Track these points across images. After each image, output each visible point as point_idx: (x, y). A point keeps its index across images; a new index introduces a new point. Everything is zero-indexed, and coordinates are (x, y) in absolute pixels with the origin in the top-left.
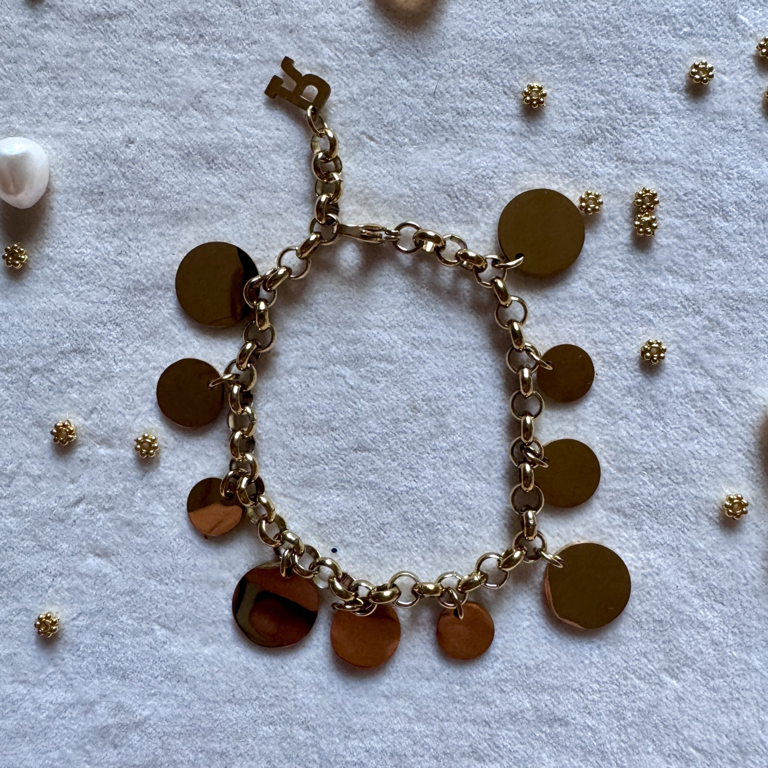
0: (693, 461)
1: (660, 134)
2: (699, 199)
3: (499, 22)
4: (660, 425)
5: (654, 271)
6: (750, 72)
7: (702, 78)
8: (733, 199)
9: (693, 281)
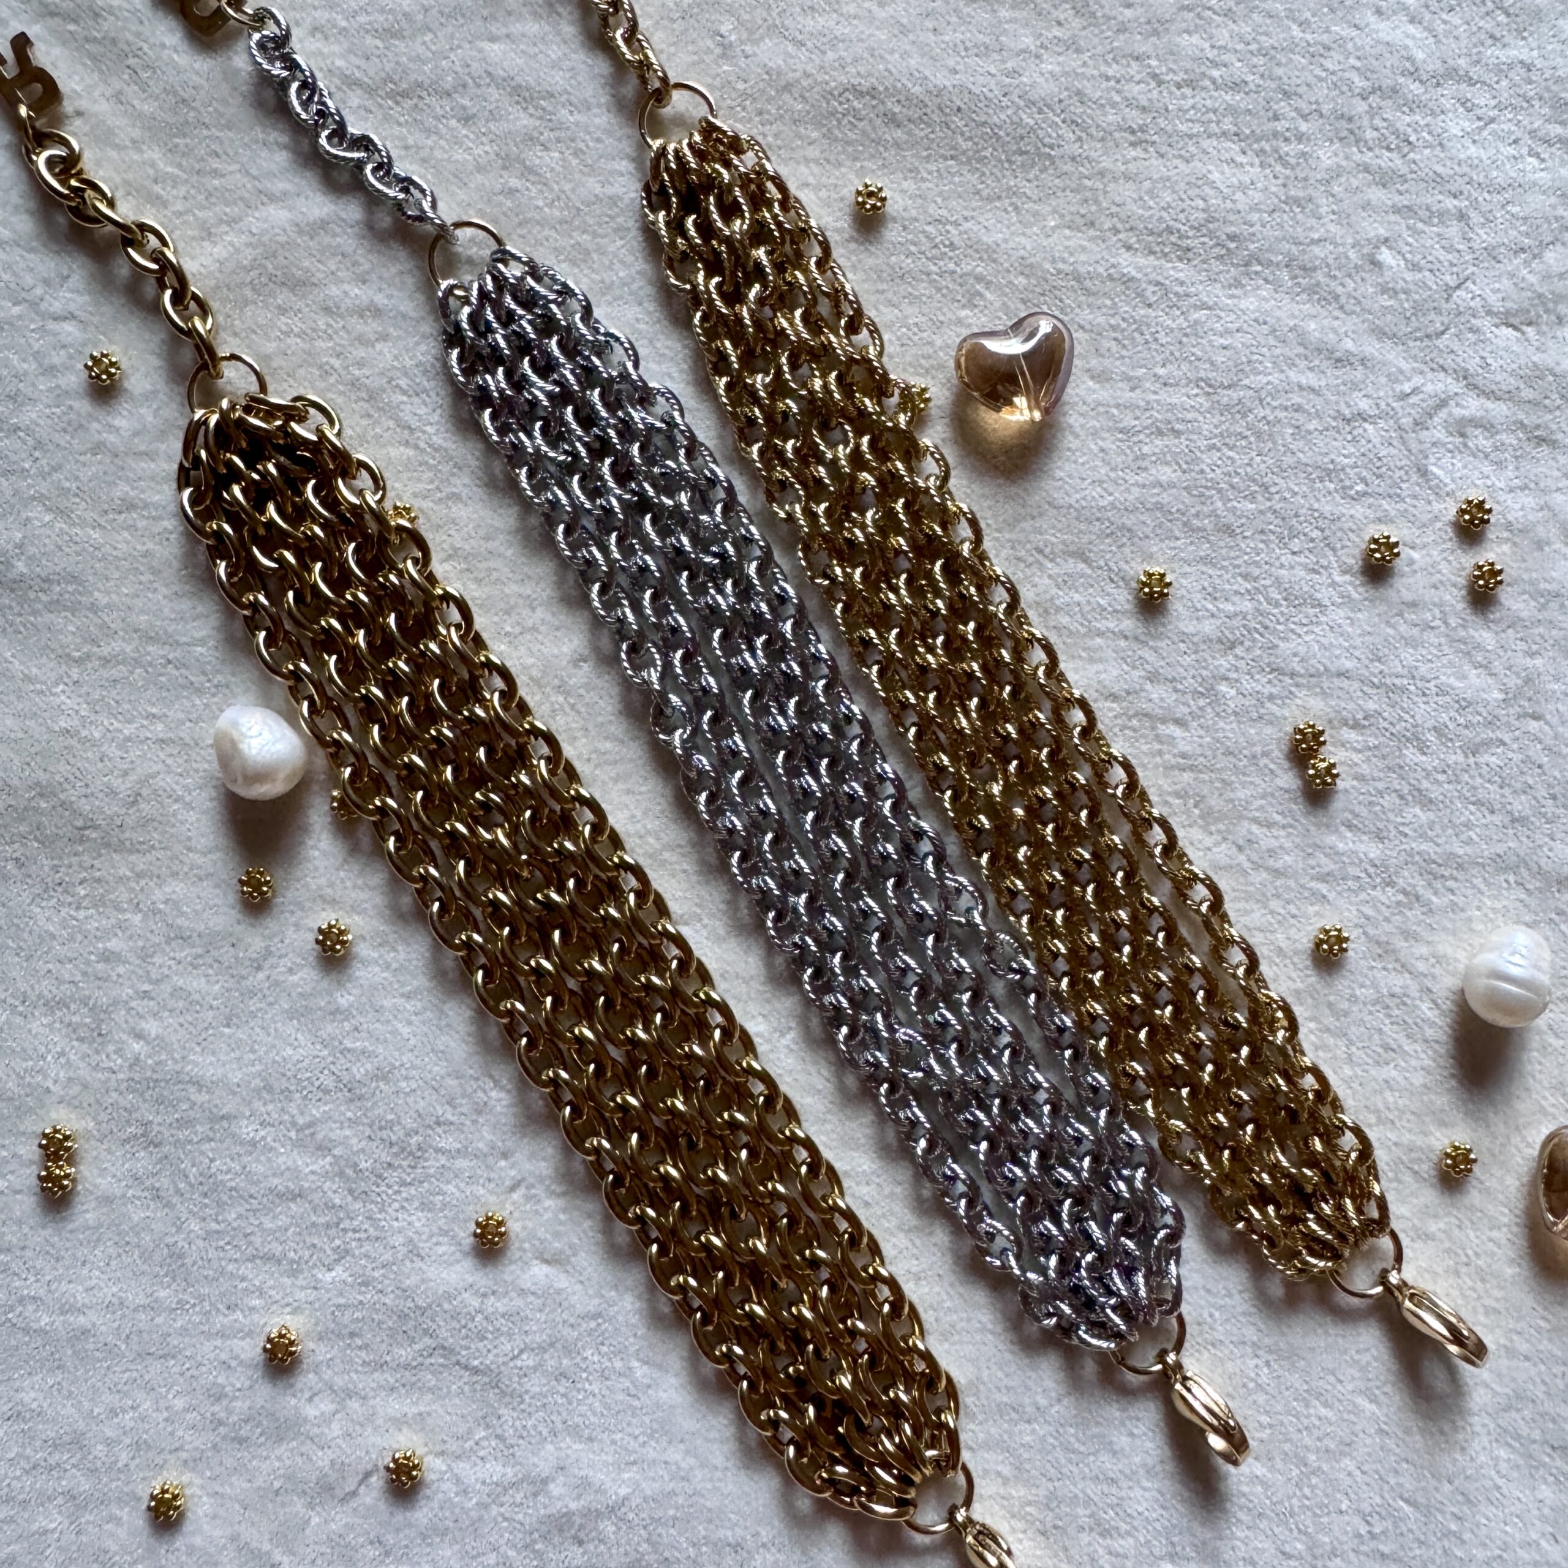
0: (1388, 1094)
1: (1329, 634)
2: (1385, 724)
3: (1101, 482)
4: (1342, 1043)
5: (1328, 826)
6: (1449, 545)
7: (1383, 558)
8: (1430, 724)
9: (1381, 839)
